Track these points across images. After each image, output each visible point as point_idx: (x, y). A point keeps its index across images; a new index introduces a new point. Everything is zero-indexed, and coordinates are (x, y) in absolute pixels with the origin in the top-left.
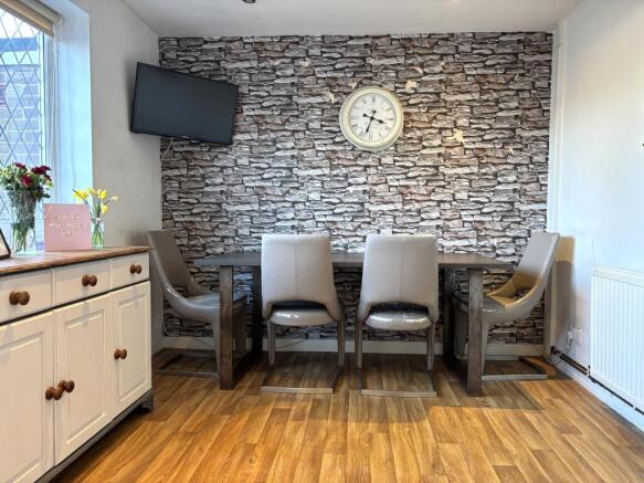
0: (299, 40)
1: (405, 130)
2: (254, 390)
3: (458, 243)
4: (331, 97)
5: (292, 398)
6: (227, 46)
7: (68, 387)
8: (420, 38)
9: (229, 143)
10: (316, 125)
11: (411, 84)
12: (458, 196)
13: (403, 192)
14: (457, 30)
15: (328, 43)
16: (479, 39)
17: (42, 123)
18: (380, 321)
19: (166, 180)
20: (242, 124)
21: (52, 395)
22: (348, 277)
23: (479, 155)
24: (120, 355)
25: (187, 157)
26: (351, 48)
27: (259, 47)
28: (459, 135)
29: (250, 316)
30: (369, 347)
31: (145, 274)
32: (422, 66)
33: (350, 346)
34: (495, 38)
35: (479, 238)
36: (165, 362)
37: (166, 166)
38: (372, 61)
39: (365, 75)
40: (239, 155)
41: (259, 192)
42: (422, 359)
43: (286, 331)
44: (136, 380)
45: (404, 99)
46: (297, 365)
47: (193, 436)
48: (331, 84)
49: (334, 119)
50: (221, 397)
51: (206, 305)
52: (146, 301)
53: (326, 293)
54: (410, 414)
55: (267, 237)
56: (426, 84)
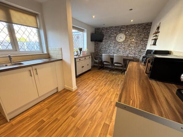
0: (112, 27)
1: (125, 39)
2: (101, 70)
3: (131, 55)
4: (116, 35)
5: (105, 71)
6: (103, 29)
7: (83, 67)
8: (129, 25)
9: (102, 41)
10: (113, 39)
11: (127, 32)
12: (132, 49)
13: (124, 48)
14: (135, 24)
15: (116, 27)
16: (139, 25)
17: (82, 41)
18: (115, 64)
19: (95, 46)
20: (104, 39)
21: (82, 67)
22: (112, 59)
23: (136, 43)
24: (88, 65)
25: (97, 43)
26: (119, 28)
27: (107, 29)
28: (133, 40)
29: (102, 62)
30: (115, 67)
31: (91, 57)
32: (129, 30)
33: (113, 67)
34: (142, 24)
35: (134, 55)
36: (93, 67)
37: (95, 44)
38: (121, 29)
39: (120, 31)
40: (103, 43)
41: (105, 48)
42: (122, 70)
43: (105, 65)
44: (89, 68)
45: (126, 35)
46: (107, 68)
47: (94, 73)
48: (116, 33)
49: (115, 38)
50: (98, 70)
51: (97, 61)
52: (91, 60)
53: (110, 61)
54: (116, 74)
55: (103, 54)
56: (129, 32)
